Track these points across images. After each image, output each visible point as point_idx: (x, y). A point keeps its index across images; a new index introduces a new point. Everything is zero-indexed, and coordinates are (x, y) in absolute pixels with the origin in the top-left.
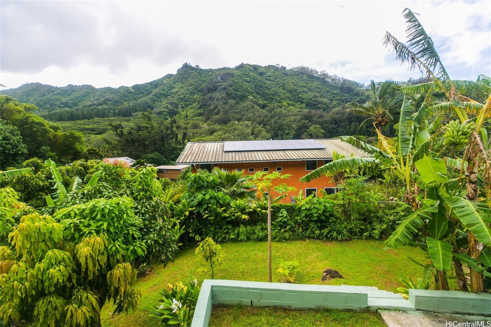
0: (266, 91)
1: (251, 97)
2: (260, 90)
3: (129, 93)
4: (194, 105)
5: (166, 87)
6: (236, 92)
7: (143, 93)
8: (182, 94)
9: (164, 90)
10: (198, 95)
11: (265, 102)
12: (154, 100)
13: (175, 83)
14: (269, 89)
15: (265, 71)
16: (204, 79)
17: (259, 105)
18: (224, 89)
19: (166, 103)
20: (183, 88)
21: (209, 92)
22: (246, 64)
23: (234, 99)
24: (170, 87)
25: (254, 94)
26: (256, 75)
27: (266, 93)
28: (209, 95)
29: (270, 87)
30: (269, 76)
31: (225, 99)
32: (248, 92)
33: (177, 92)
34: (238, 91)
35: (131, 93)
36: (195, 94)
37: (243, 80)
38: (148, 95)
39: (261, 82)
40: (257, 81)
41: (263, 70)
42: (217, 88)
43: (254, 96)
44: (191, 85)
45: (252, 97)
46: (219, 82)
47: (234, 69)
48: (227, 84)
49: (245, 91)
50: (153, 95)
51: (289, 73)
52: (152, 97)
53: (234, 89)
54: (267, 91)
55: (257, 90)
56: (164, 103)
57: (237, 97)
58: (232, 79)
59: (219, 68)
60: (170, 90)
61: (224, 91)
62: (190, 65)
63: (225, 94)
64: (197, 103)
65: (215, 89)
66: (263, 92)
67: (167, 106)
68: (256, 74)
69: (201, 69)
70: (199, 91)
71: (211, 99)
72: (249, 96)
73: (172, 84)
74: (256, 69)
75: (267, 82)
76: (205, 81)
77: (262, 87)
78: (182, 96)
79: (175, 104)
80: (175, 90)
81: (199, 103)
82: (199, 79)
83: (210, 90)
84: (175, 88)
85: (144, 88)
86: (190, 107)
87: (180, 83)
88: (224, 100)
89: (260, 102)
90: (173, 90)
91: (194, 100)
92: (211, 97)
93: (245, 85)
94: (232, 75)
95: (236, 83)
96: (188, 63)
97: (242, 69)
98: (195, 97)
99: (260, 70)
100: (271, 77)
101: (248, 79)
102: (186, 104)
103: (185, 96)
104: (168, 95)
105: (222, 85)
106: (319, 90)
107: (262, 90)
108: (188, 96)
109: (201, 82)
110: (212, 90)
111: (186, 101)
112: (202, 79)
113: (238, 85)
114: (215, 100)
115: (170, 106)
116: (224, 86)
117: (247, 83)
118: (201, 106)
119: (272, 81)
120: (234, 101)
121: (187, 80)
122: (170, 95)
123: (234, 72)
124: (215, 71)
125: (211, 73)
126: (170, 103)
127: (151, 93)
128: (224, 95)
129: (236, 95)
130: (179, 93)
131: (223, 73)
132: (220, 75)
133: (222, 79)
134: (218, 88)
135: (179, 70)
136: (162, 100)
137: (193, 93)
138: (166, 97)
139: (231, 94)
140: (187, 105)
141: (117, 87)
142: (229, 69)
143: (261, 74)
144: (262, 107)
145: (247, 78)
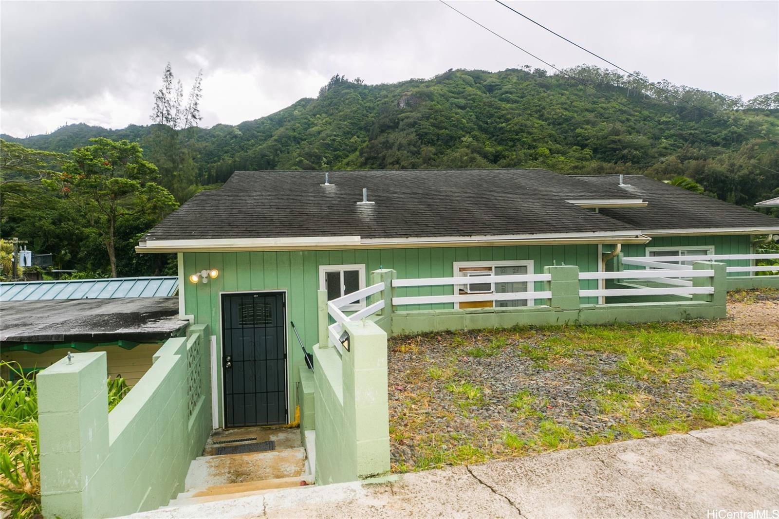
0: (501, 125)
1: (467, 139)
2: (487, 123)
3: (232, 139)
4: (352, 157)
5: (298, 125)
6: (436, 130)
7: (256, 137)
8: (328, 136)
9: (294, 130)
10: (358, 137)
11: (500, 148)
12: (277, 150)
13: (315, 115)
14: (507, 120)
15: (497, 81)
16: (372, 105)
17: (485, 156)
18: (413, 125)
19: (299, 155)
20: (330, 124)
21: (383, 131)
22: (458, 71)
23: (432, 143)
24: (306, 123)
25: (476, 133)
26: (479, 93)
27: (502, 128)
28: (382, 139)
29: (509, 116)
30: (507, 92)
31: (414, 146)
32: (462, 129)
33: (319, 132)
34: (441, 128)
35: (236, 137)
36: (353, 135)
37: (452, 104)
38: (266, 140)
39: (491, 106)
40: (482, 104)
41: (494, 80)
42: (398, 123)
43: (475, 138)
44: (345, 118)
45: (471, 139)
46: (403, 111)
47: (432, 81)
48: (419, 115)
49: (456, 126)
50: (276, 140)
51: (554, 81)
52: (273, 144)
53: (433, 125)
54: (504, 124)
55: (481, 123)
56: (295, 154)
57: (438, 139)
58: (429, 103)
59: (401, 81)
60: (306, 129)
61: (413, 130)
62: (345, 79)
63: (414, 134)
64: (358, 153)
65: (394, 126)
66: (495, 128)
67: (301, 161)
68: (479, 89)
69: (365, 85)
70: (361, 129)
71: (387, 145)
72: (464, 136)
73: (309, 117)
74: (478, 78)
75: (504, 105)
76: (374, 109)
77: (491, 116)
78: (328, 141)
79: (316, 157)
80: (315, 129)
81: (361, 154)
82: (361, 105)
83: (384, 129)
84: (316, 125)
85: (258, 127)
86: (345, 161)
87: (324, 115)
88: (412, 148)
89: (487, 149)
90: (311, 129)
91: (351, 147)
92: (387, 142)
93: (456, 114)
94: (430, 96)
95: (436, 111)
96: (341, 76)
97: (450, 82)
98: (352, 140)
99: (489, 81)
100: (511, 93)
101: (462, 101)
102: (335, 156)
103: (334, 140)
104: (303, 140)
105: (407, 117)
106: (624, 117)
107: (492, 123)
108: (339, 139)
109: (365, 112)
110: (389, 127)
111: (335, 150)
112: (368, 104)
113: (441, 116)
114: (395, 148)
115: (306, 162)
116: (412, 120)
117: (459, 111)
118: (367, 159)
119: (516, 102)
120: (432, 149)
121: (337, 109)
122: (305, 140)
123: (432, 89)
124: (392, 89)
125: (384, 93)
126: (306, 154)
127: (271, 136)
128: (413, 136)
129: (438, 135)
130: (323, 135)
131: (410, 93)
132: (404, 98)
133: (408, 104)
134: (401, 123)
135: (322, 91)
136: (291, 148)
137: (348, 133)
138: (299, 143)
139: (426, 134)
140: (337, 158)
141: (210, 127)
142: (421, 82)
143: (490, 89)
144: (492, 158)
145: (460, 100)
